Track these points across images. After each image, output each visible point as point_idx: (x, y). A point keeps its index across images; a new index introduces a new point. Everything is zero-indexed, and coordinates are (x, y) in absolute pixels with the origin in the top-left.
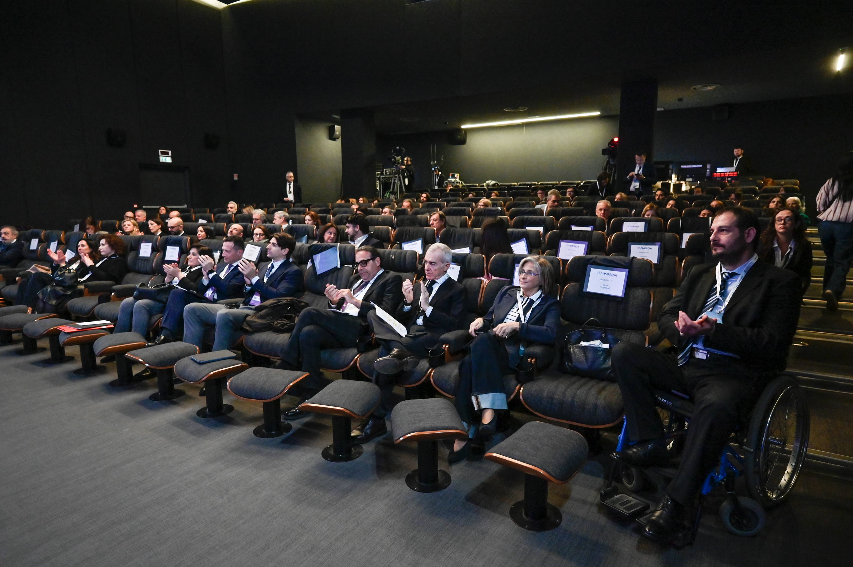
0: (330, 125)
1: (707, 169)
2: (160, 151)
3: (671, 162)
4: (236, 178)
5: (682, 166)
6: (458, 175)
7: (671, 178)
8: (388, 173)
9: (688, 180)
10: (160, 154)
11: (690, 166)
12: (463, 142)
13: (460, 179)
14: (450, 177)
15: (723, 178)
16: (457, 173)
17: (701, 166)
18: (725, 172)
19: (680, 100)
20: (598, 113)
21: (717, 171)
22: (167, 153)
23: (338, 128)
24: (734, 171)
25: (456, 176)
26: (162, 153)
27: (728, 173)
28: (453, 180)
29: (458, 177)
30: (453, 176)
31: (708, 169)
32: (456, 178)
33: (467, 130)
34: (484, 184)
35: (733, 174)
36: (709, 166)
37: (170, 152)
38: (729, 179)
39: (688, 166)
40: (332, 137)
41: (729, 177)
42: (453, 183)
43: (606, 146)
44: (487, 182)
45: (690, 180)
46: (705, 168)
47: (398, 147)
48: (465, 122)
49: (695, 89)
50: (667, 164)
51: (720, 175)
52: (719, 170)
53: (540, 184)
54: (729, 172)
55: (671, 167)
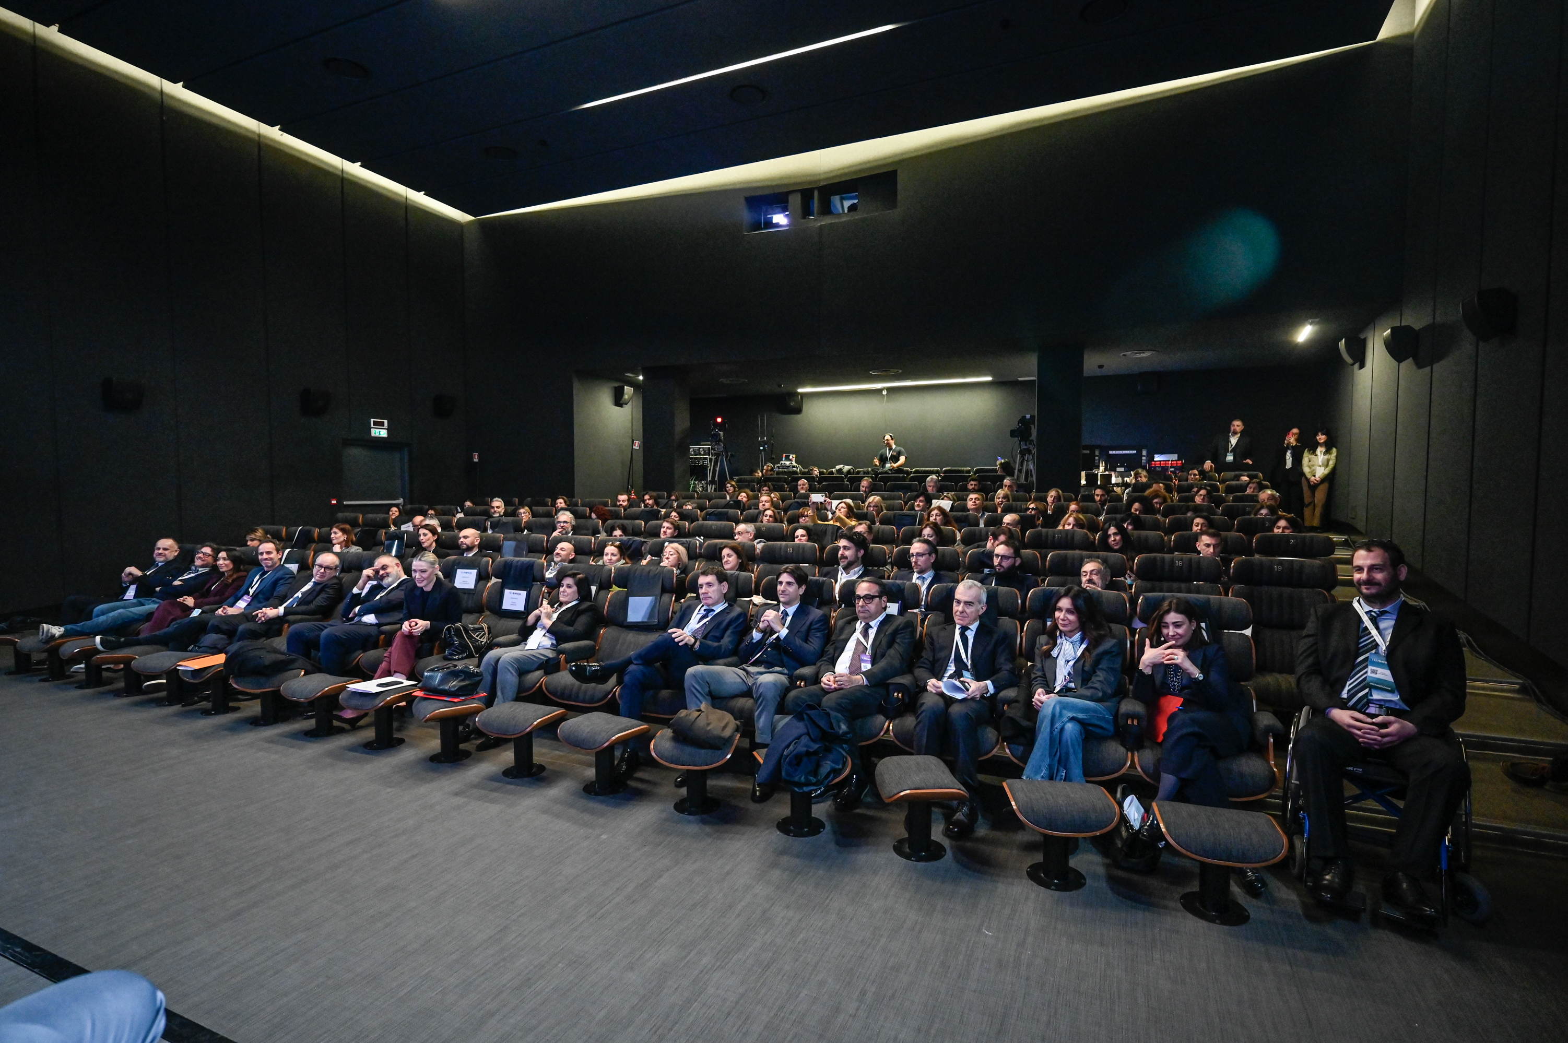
0: (617, 385)
1: (1142, 456)
2: (372, 420)
3: (1098, 447)
4: (476, 460)
5: (1111, 452)
6: (794, 456)
7: (1098, 467)
8: (692, 453)
9: (1118, 469)
10: (372, 426)
11: (1121, 452)
12: (798, 411)
13: (796, 463)
14: (784, 459)
15: (1165, 469)
16: (793, 454)
17: (1135, 452)
18: (1166, 461)
19: (1101, 367)
20: (989, 379)
21: (1155, 460)
22: (382, 424)
23: (628, 390)
24: (1177, 459)
25: (791, 457)
26: (375, 423)
27: (1170, 462)
28: (788, 463)
29: (794, 459)
30: (787, 458)
31: (1144, 456)
32: (791, 460)
33: (803, 395)
34: (834, 470)
35: (1177, 463)
36: (1144, 453)
37: (386, 422)
38: (1172, 469)
39: (1117, 452)
40: (619, 401)
41: (1171, 467)
42: (789, 467)
43: (1015, 425)
44: (838, 467)
45: (1122, 469)
46: (1139, 455)
47: (719, 420)
48: (803, 384)
49: (1124, 355)
50: (1092, 448)
51: (1160, 464)
52: (1157, 458)
53: (916, 472)
54: (1172, 461)
55: (1097, 453)
